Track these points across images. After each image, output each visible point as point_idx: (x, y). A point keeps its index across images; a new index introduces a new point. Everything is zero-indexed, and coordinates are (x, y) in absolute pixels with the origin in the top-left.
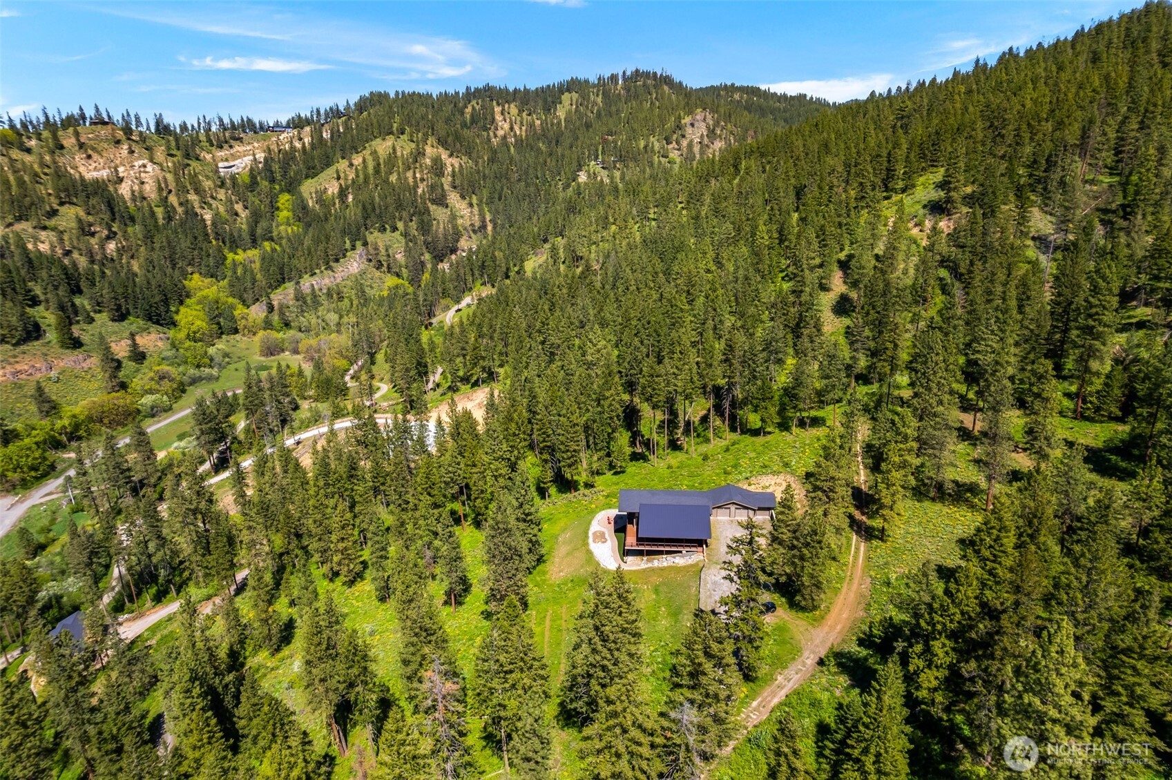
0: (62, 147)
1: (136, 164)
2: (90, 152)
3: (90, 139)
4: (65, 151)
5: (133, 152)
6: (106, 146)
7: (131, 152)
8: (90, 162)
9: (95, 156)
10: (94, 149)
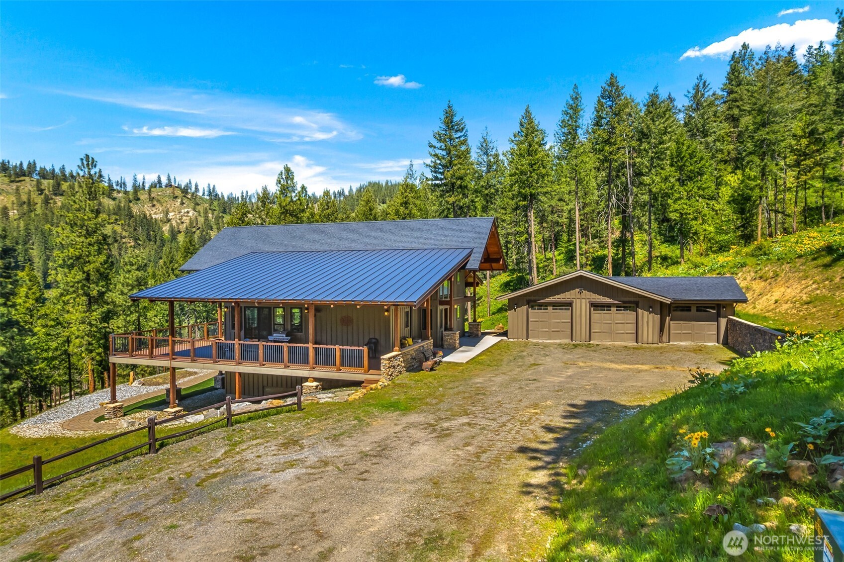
0: (138, 199)
1: (183, 211)
2: (155, 203)
3: (158, 195)
4: (139, 202)
5: (183, 203)
6: (167, 199)
7: (182, 203)
8: (153, 209)
9: (158, 205)
10: (158, 201)
